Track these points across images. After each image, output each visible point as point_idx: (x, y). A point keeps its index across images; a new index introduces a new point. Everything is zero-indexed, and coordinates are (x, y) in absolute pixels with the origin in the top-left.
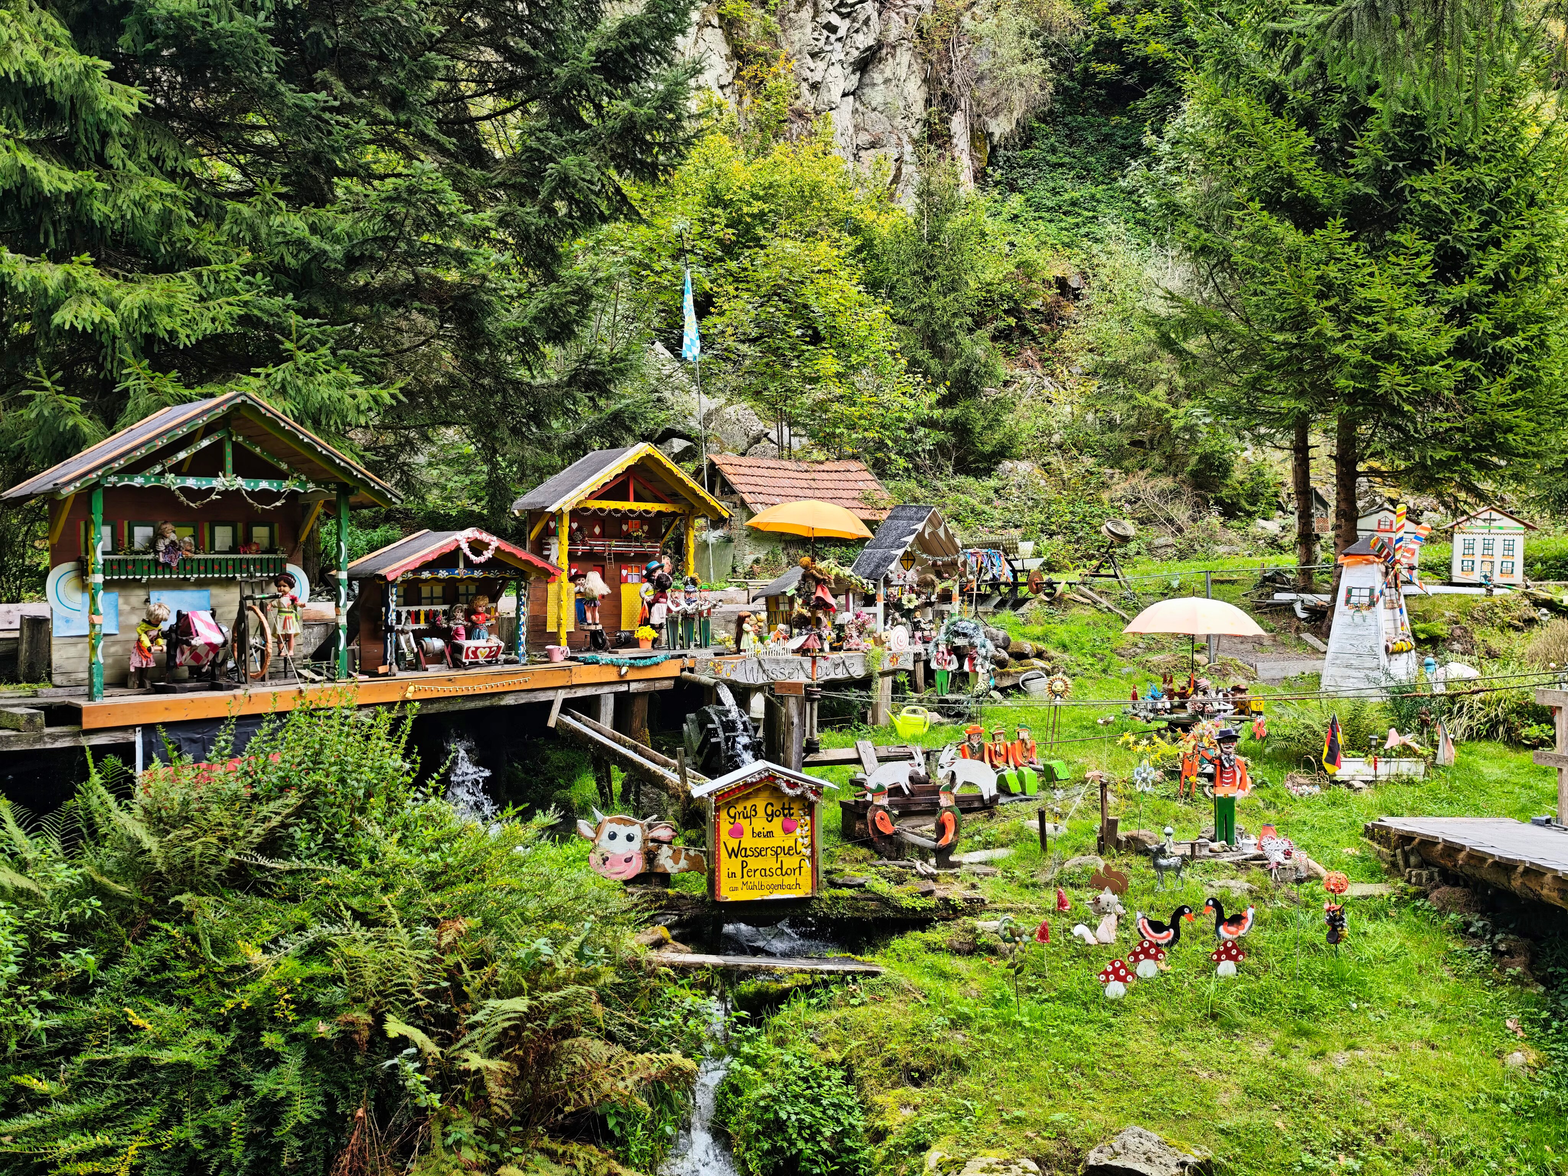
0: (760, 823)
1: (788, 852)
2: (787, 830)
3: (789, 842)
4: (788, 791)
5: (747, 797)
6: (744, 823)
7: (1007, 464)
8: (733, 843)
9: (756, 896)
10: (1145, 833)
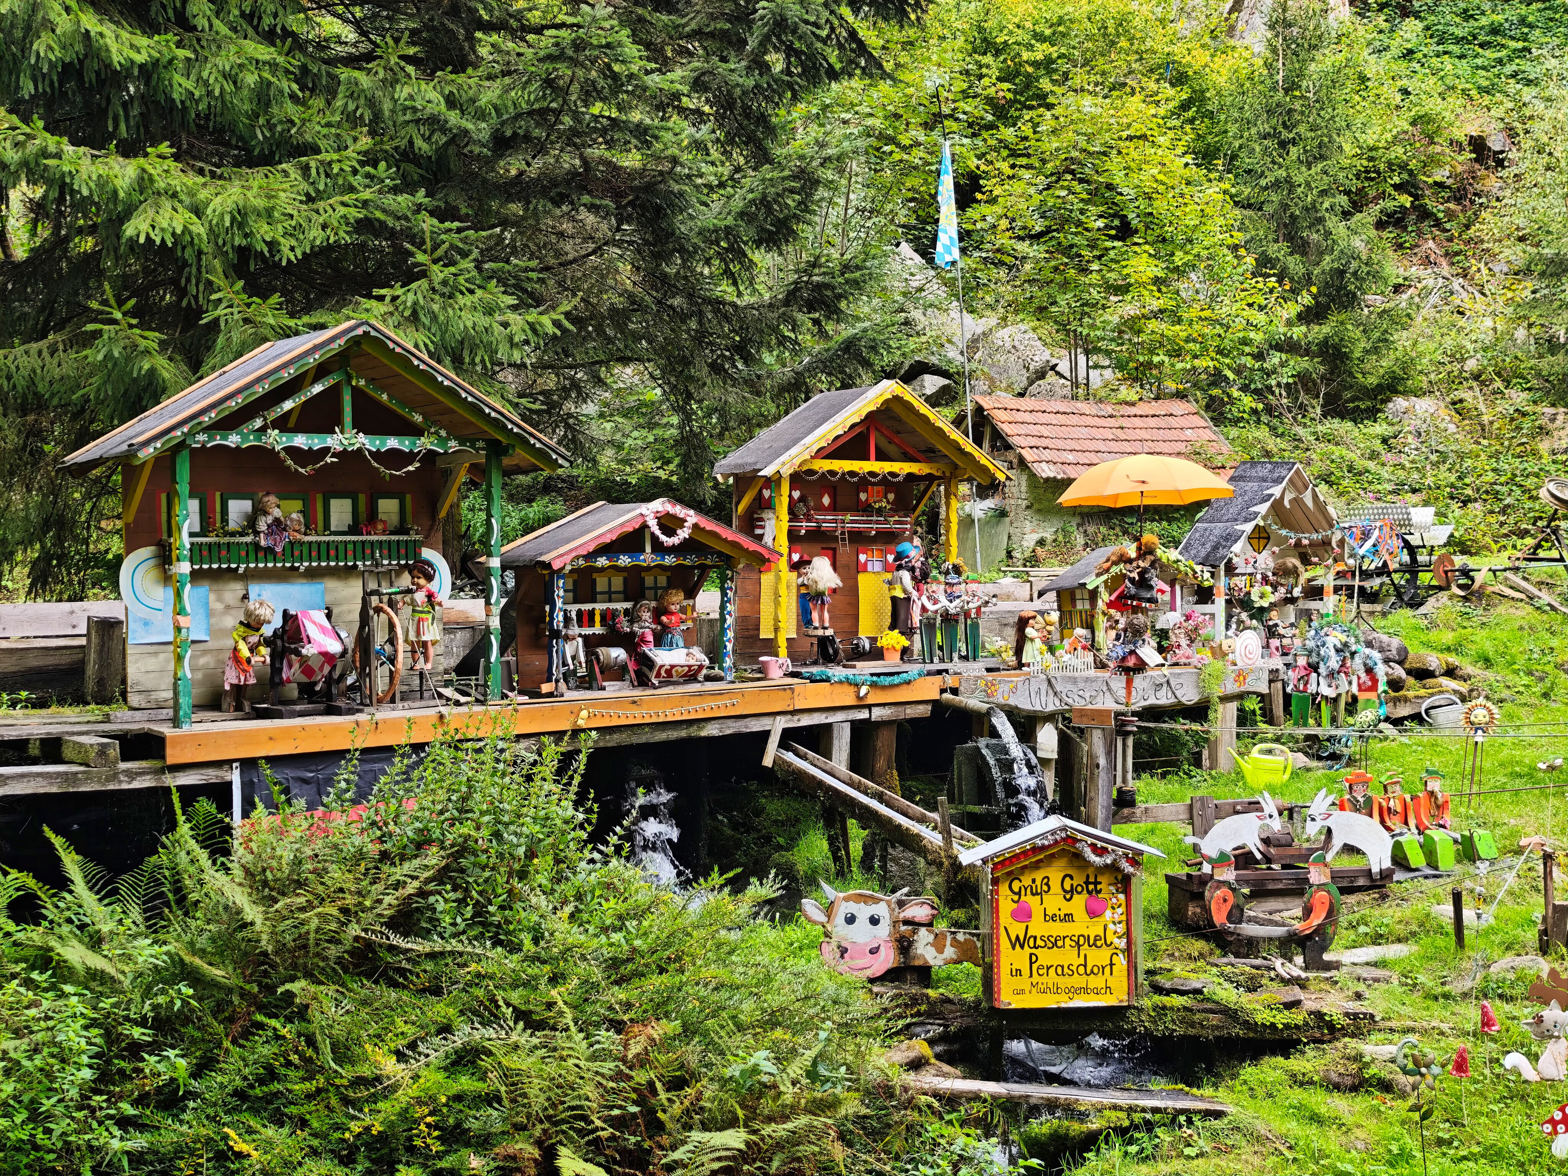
0: (1054, 902)
1: (1095, 943)
2: (1093, 913)
3: (1094, 929)
4: (1093, 858)
5: (1036, 866)
6: (1033, 902)
7: (1400, 403)
8: (1017, 929)
9: (1050, 1002)
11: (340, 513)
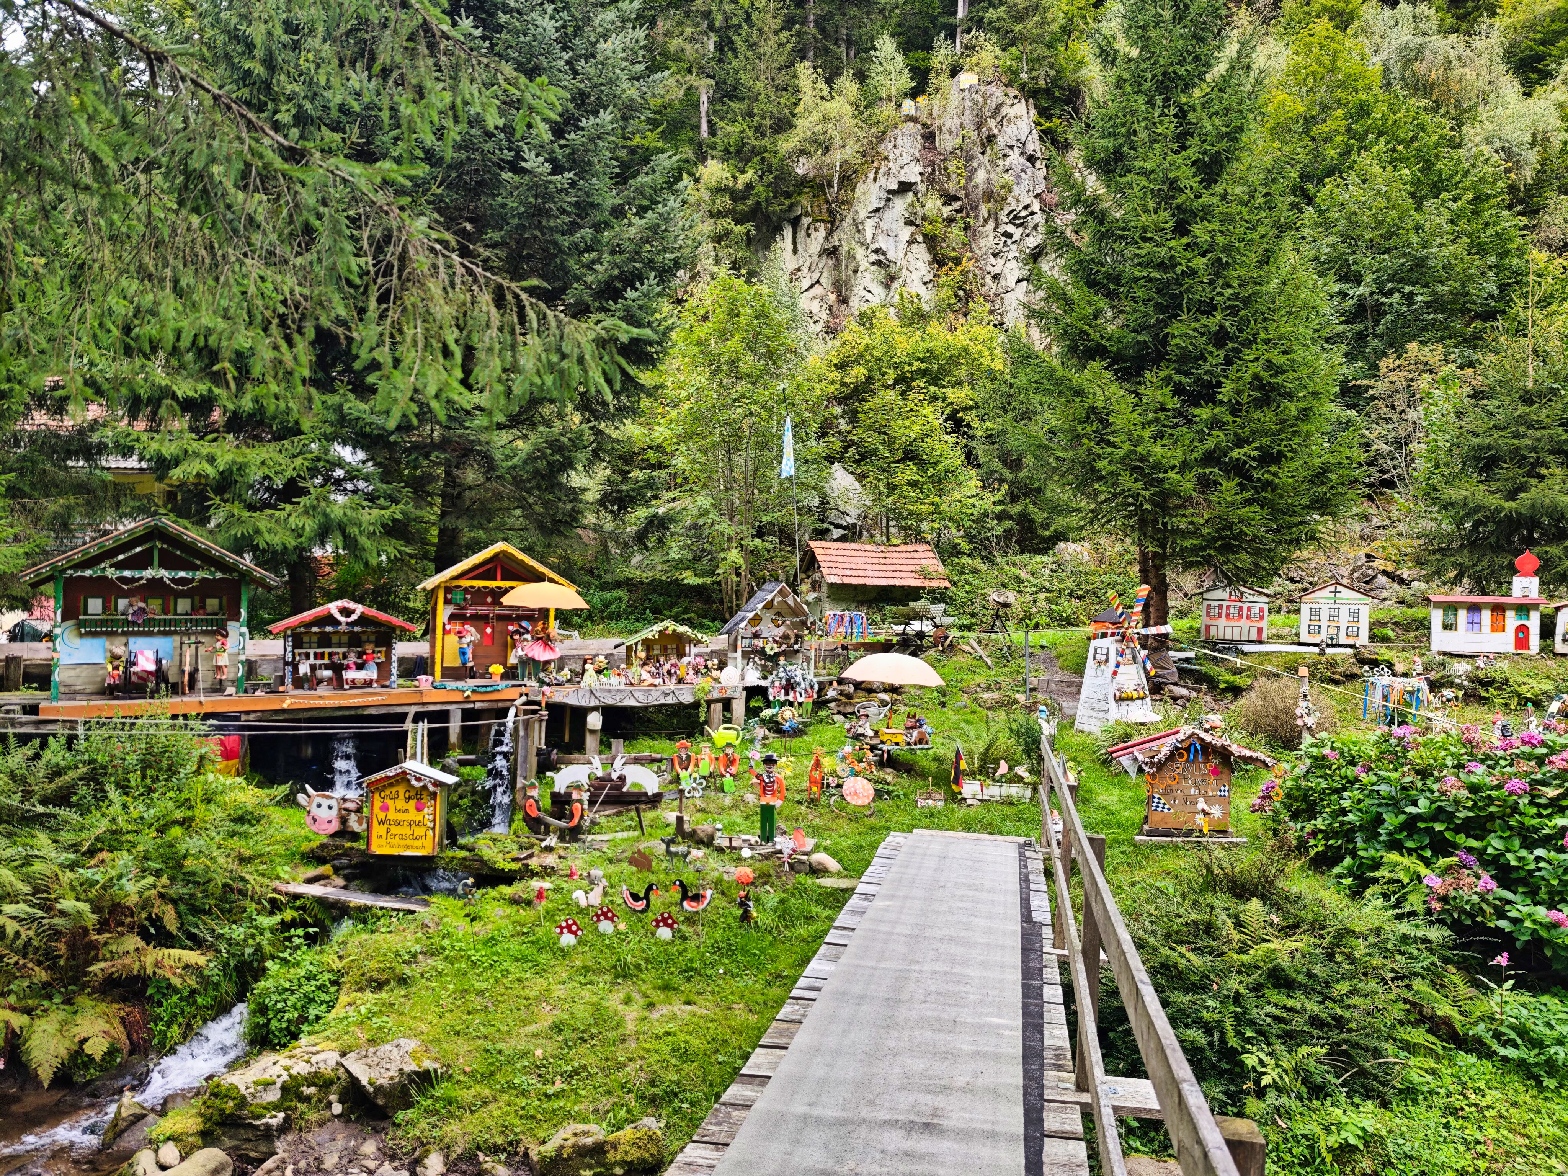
0: (400, 803)
1: (418, 824)
2: (419, 809)
3: (418, 817)
4: (414, 782)
5: (391, 785)
6: (389, 802)
7: (1062, 545)
8: (382, 816)
9: (395, 852)
10: (704, 828)
11: (183, 605)
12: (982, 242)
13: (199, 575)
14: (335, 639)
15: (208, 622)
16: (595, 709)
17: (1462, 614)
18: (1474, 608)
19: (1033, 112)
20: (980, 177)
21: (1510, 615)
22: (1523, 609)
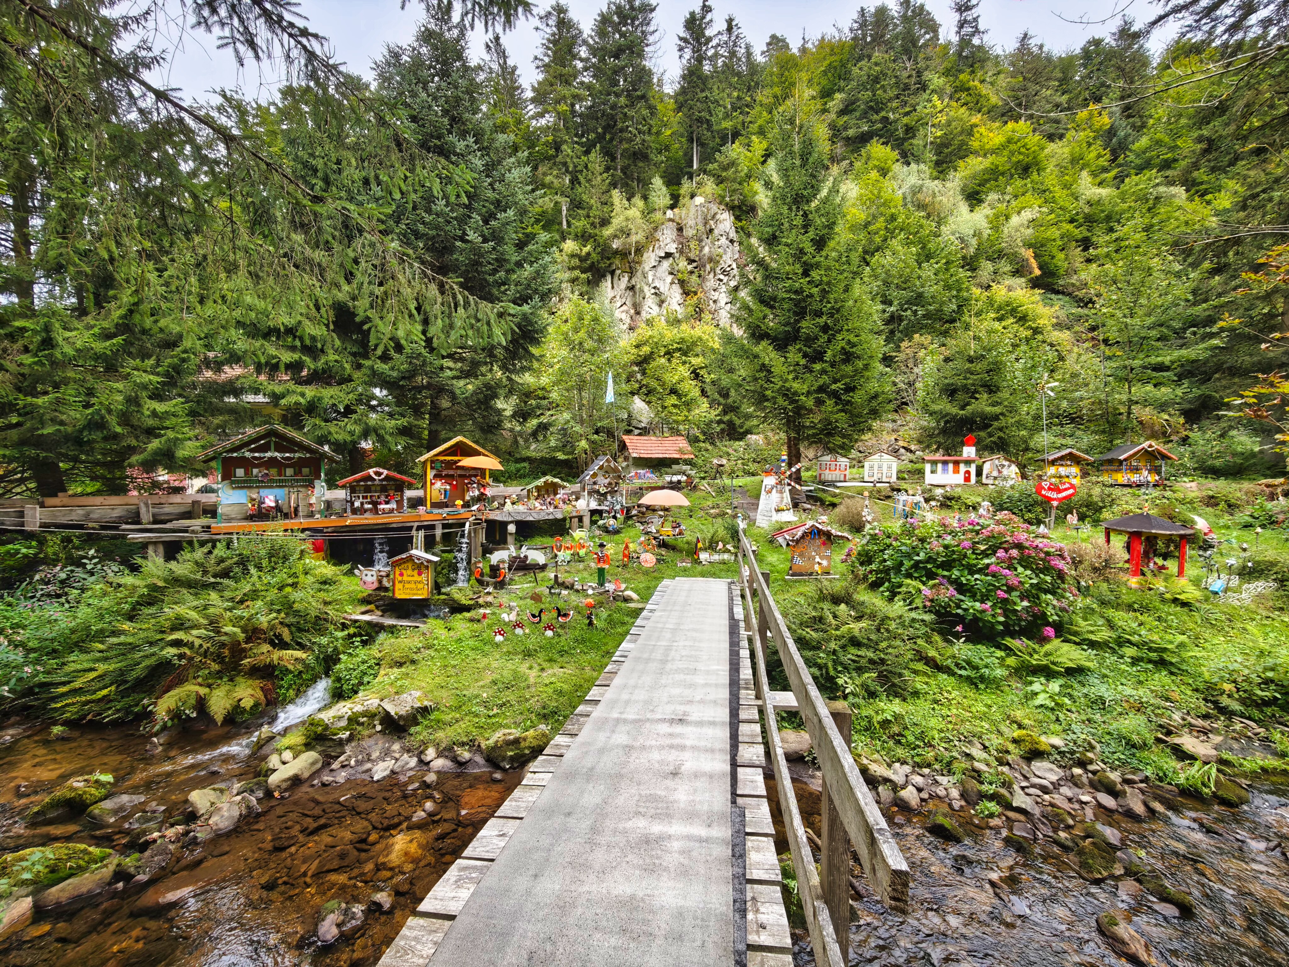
0: (409, 572)
1: (419, 583)
2: (420, 574)
3: (419, 579)
4: (417, 561)
5: (405, 563)
6: (404, 571)
9: (407, 597)
10: (569, 579)
11: (289, 472)
12: (708, 284)
13: (297, 455)
14: (373, 488)
15: (303, 480)
16: (511, 522)
17: (940, 466)
18: (945, 463)
19: (732, 218)
20: (706, 250)
21: (962, 466)
22: (968, 462)
